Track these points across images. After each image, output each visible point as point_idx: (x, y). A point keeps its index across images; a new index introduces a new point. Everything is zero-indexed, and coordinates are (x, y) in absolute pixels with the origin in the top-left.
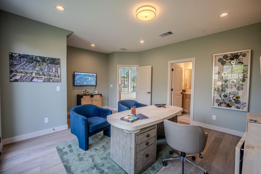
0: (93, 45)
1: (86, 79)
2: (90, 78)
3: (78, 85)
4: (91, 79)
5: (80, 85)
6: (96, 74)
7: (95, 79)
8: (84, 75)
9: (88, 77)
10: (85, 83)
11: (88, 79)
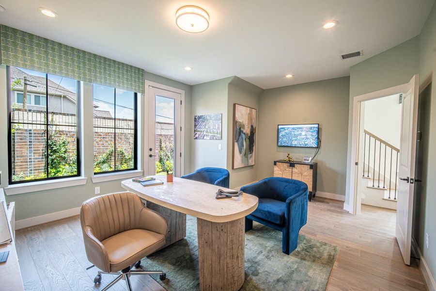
0: (289, 76)
1: (296, 136)
2: (303, 133)
3: (283, 145)
4: (306, 135)
5: (286, 145)
6: (317, 126)
7: (315, 134)
8: (293, 129)
9: (300, 132)
10: (295, 143)
11: (300, 135)
